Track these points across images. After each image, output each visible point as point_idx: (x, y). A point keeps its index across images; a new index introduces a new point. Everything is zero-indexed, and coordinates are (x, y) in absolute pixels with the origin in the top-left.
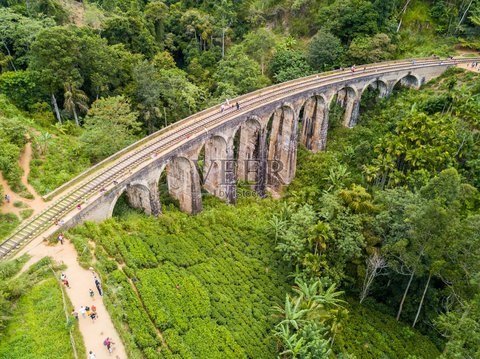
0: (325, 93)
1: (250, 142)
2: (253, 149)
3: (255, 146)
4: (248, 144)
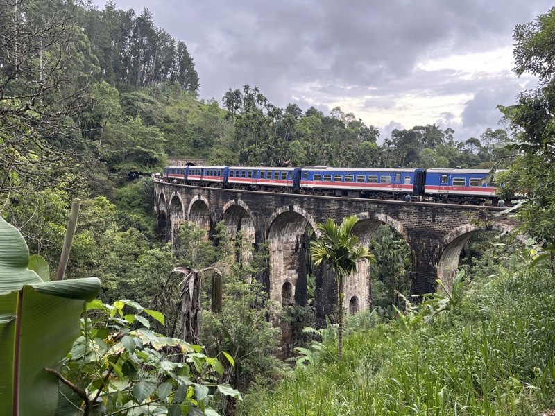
1: (289, 269)
2: (295, 279)
3: (297, 271)
4: (286, 277)
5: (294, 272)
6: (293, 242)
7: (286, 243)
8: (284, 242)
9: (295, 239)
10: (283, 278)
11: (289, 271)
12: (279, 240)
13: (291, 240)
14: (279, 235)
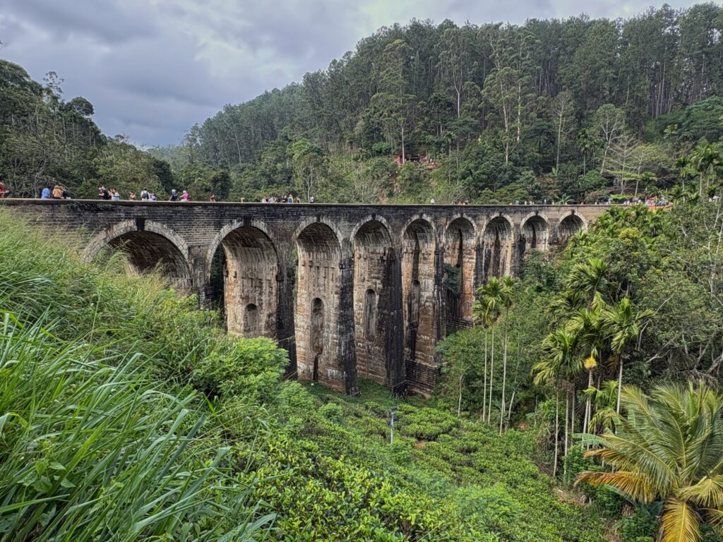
0: (474, 217)
1: (374, 278)
2: (379, 289)
3: (383, 282)
4: (370, 284)
5: (378, 281)
6: (379, 253)
7: (372, 253)
8: (371, 251)
9: (382, 251)
10: (367, 284)
11: (374, 280)
12: (365, 249)
13: (377, 251)
14: (364, 244)
